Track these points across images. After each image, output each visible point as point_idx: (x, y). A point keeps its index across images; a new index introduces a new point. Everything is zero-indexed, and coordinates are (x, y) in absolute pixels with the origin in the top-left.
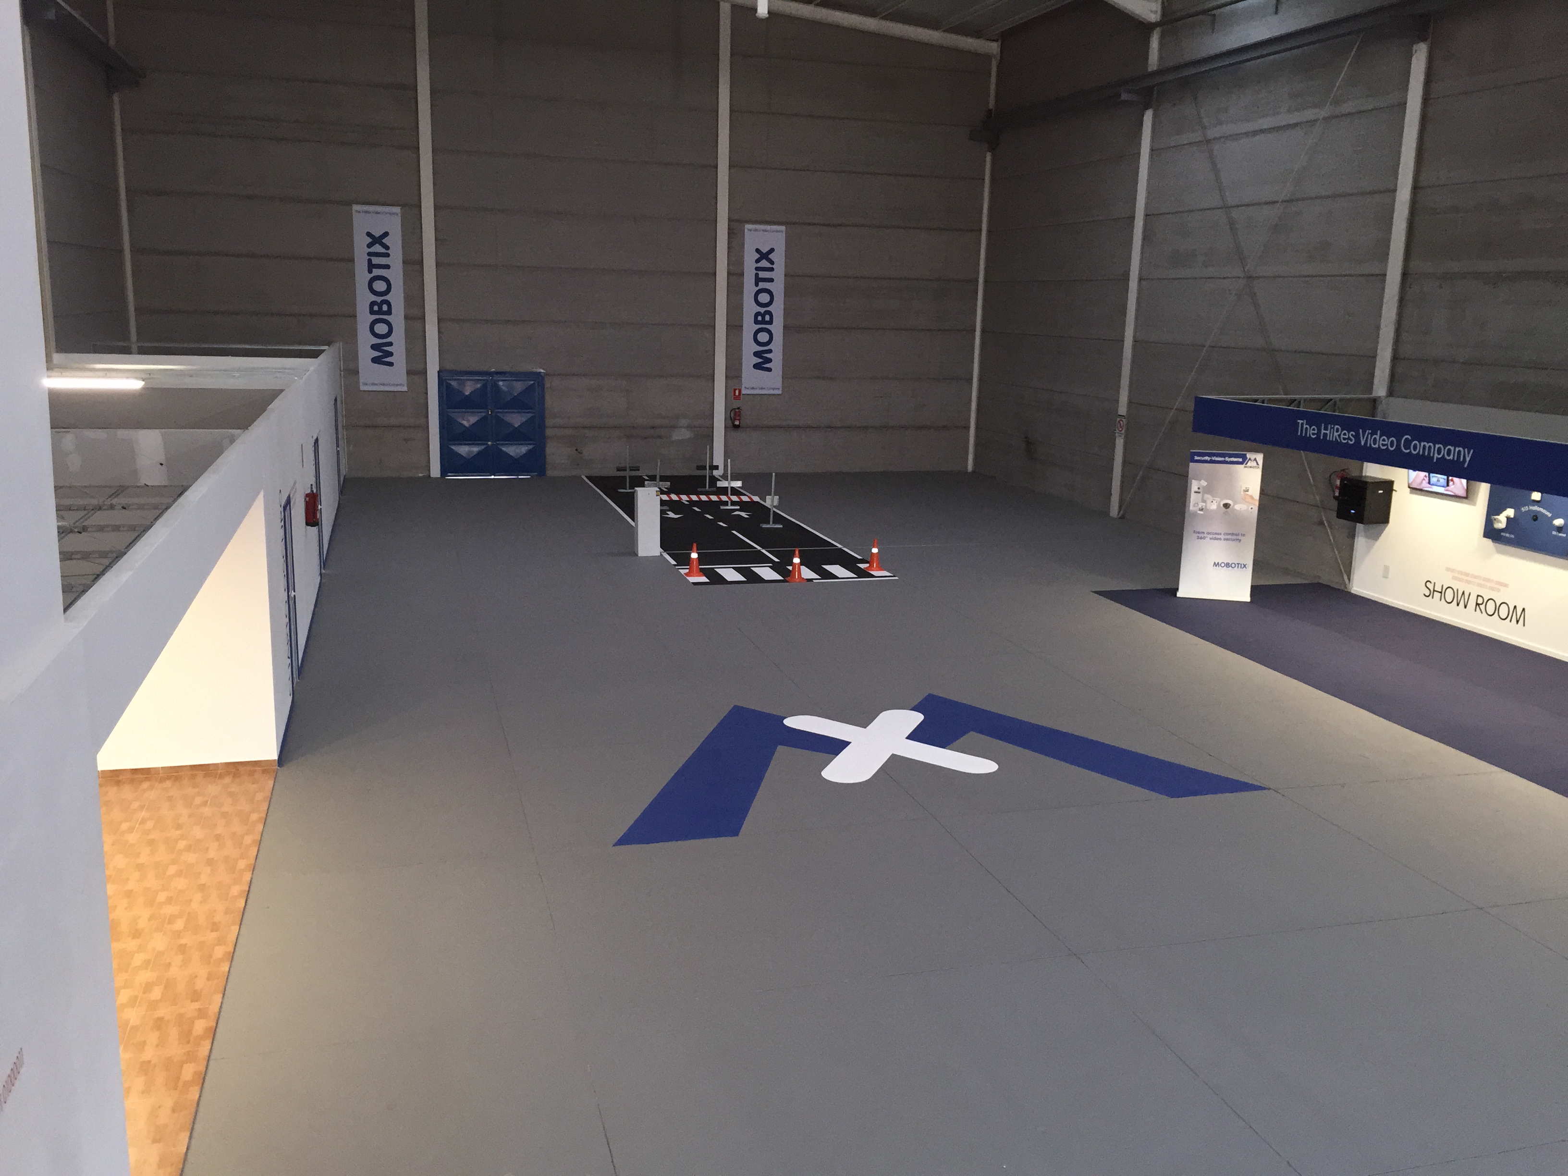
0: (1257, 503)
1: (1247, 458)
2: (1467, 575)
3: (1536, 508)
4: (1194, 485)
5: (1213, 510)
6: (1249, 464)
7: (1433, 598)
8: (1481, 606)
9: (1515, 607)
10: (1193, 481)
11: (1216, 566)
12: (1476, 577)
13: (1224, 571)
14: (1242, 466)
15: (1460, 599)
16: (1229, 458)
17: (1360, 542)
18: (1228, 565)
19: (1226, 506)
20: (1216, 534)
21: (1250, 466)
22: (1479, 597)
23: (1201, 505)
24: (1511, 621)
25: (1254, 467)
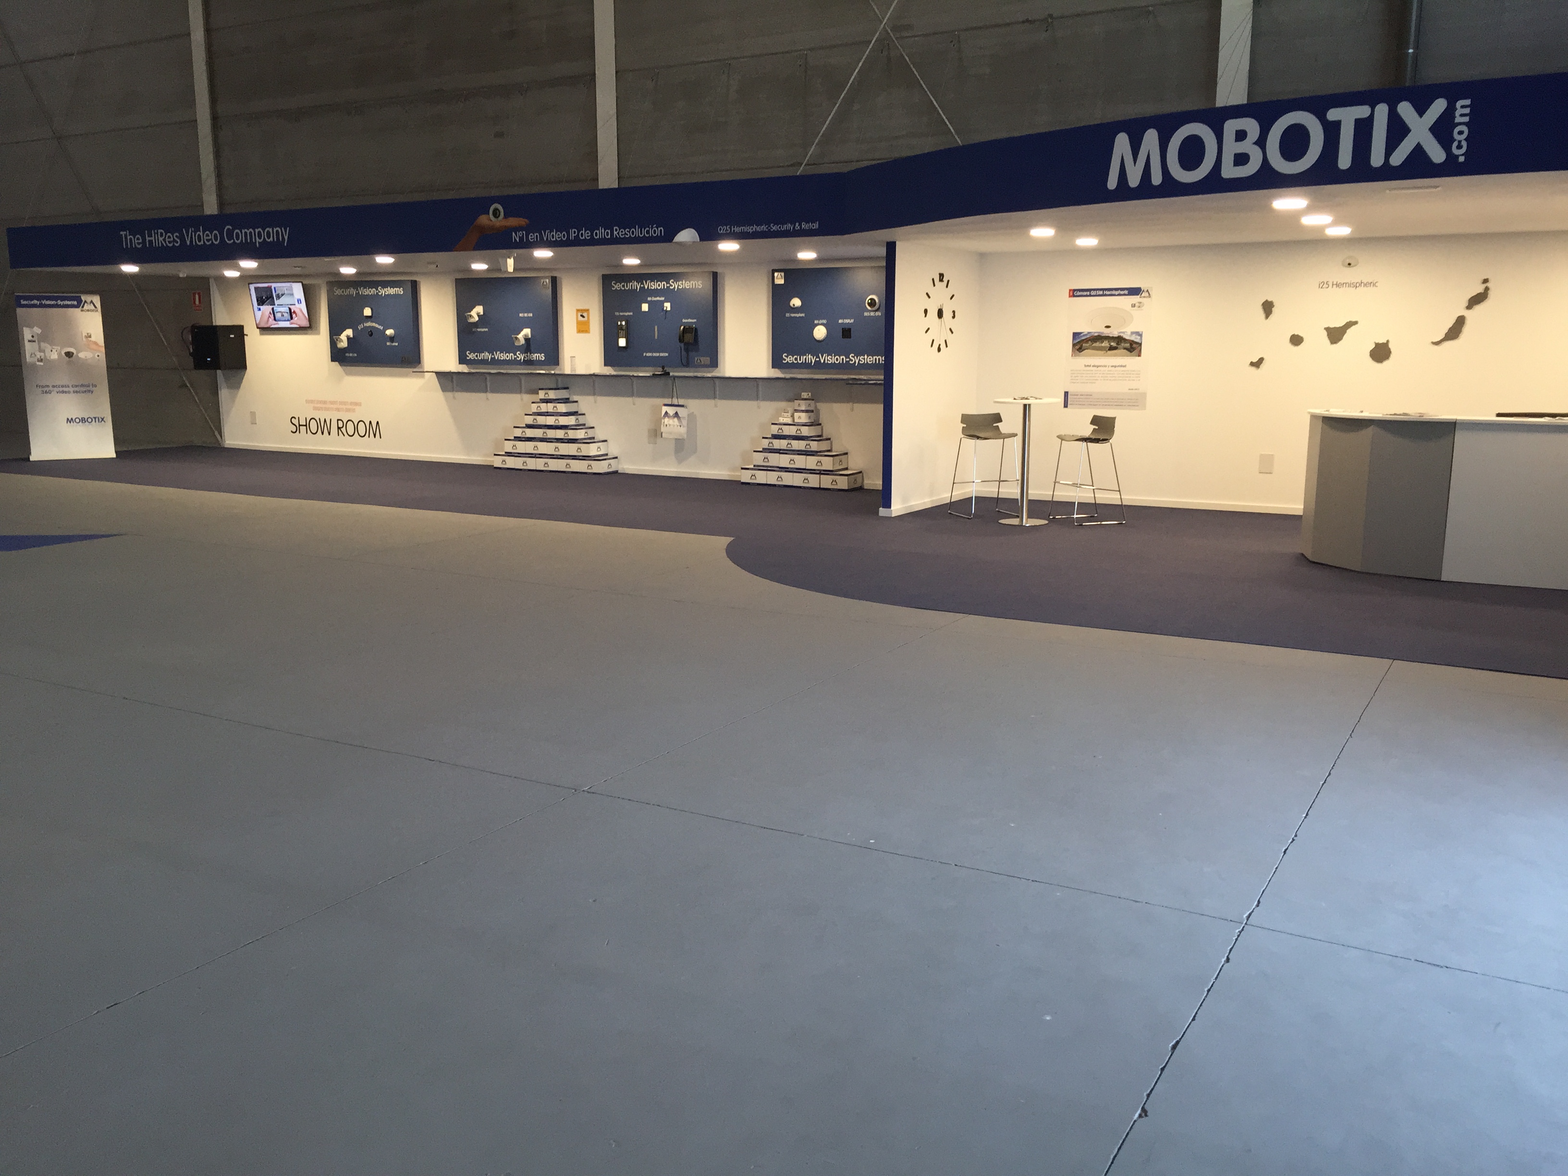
0: (103, 350)
1: (82, 301)
2: (325, 402)
3: (369, 324)
4: (27, 334)
5: (54, 361)
6: (86, 307)
7: (300, 432)
8: (342, 429)
9: (370, 422)
10: (24, 328)
11: (70, 422)
12: (332, 403)
13: (80, 428)
14: (78, 310)
15: (323, 427)
16: (61, 301)
17: (224, 393)
18: (83, 420)
19: (69, 355)
20: (63, 386)
21: (87, 309)
22: (339, 421)
23: (39, 355)
24: (369, 437)
25: (93, 311)
